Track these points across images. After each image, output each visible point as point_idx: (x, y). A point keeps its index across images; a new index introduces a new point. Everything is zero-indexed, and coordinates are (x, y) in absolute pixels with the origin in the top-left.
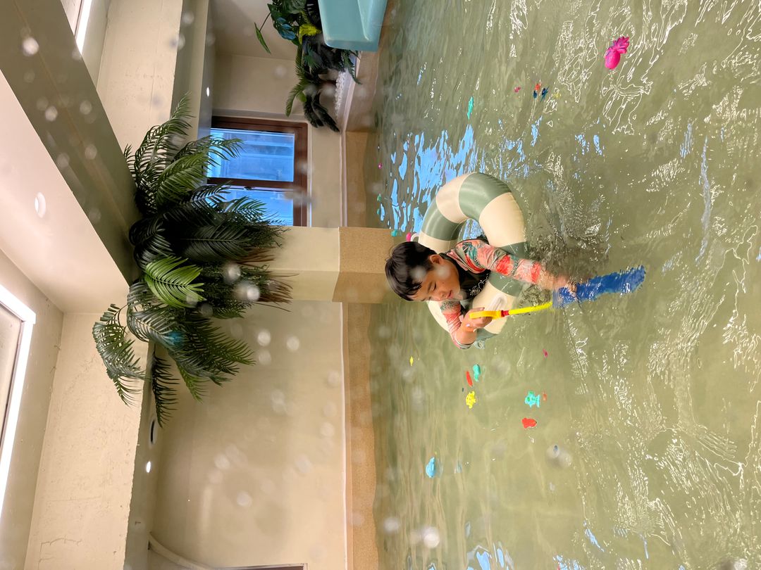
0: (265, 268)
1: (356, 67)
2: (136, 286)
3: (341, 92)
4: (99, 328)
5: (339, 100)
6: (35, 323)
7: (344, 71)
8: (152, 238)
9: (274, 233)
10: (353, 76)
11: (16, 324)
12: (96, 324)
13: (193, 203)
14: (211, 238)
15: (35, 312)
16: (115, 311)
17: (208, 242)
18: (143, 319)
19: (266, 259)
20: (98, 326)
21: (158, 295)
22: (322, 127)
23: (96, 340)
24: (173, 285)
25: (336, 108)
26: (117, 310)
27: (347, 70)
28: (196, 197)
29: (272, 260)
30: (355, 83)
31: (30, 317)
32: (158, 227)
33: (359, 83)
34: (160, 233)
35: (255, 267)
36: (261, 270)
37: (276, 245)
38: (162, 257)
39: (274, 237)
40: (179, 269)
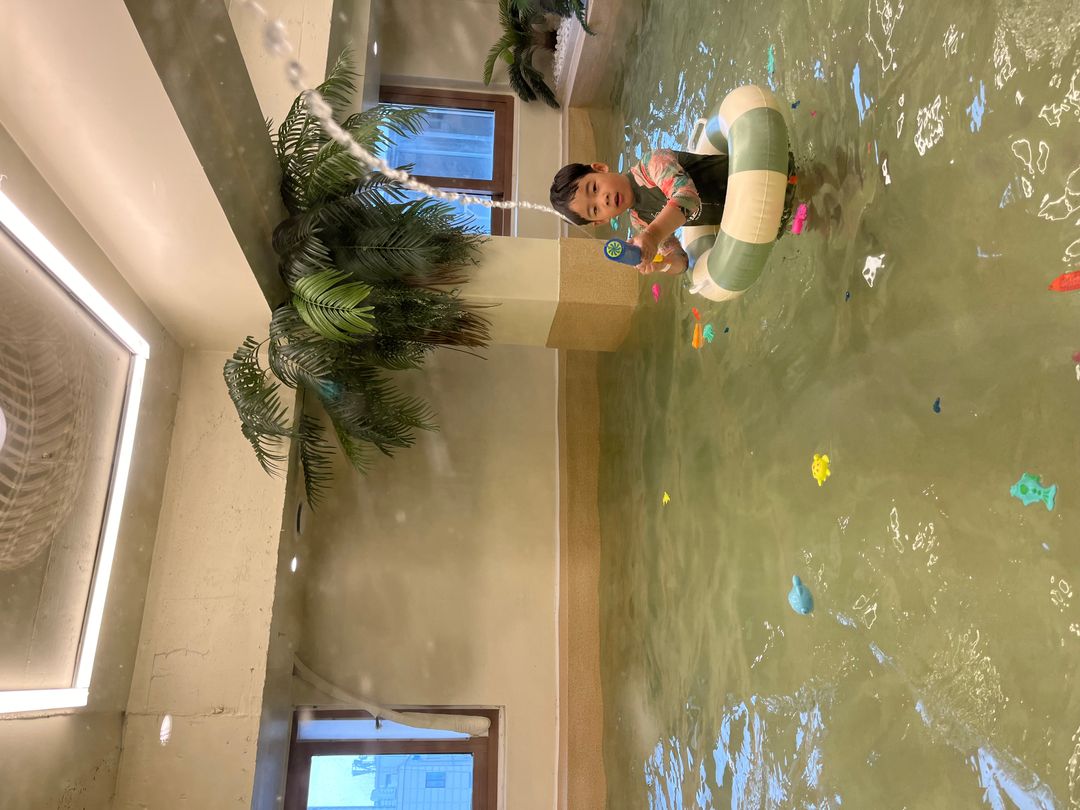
0: (455, 294)
1: (587, 9)
2: (282, 311)
3: (564, 49)
4: (232, 367)
5: (560, 61)
6: (148, 357)
7: (570, 16)
8: (304, 241)
9: (469, 245)
10: (582, 22)
11: (124, 358)
12: (229, 361)
13: (360, 195)
14: (385, 246)
15: (149, 342)
16: (252, 347)
17: (379, 250)
18: (292, 356)
19: (457, 280)
20: (230, 364)
21: (311, 323)
22: (536, 102)
23: (229, 384)
24: (332, 310)
25: (556, 74)
26: (256, 346)
27: (574, 15)
28: (363, 188)
29: (465, 282)
30: (585, 32)
31: (142, 348)
32: (313, 226)
33: (591, 34)
34: (316, 235)
35: (442, 292)
36: (450, 296)
37: (471, 262)
38: (318, 270)
39: (469, 250)
40: (342, 287)
